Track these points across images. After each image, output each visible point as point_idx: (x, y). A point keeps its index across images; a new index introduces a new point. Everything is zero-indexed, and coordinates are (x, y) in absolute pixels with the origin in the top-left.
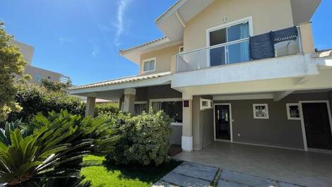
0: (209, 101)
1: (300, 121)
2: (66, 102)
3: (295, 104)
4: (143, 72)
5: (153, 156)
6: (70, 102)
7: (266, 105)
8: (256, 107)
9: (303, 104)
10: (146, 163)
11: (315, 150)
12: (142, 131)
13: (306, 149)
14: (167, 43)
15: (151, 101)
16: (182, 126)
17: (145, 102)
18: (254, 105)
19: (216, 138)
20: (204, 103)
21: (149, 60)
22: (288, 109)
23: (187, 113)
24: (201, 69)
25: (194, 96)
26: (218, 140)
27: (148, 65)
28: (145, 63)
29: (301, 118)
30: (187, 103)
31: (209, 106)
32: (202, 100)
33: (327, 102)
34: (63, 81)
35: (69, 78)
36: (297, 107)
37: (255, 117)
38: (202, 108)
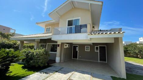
0: (67, 45)
1: (98, 52)
2: (10, 43)
3: (97, 47)
4: (46, 32)
5: (39, 63)
6: (12, 43)
7: (89, 46)
8: (86, 47)
9: (100, 47)
10: (37, 66)
11: (101, 62)
12: (36, 55)
13: (99, 61)
14: (54, 22)
15: (47, 44)
16: (56, 54)
17: (45, 44)
18: (86, 46)
19: (73, 58)
20: (66, 45)
21: (49, 27)
22: (95, 48)
23: (59, 49)
24: (62, 34)
25: (62, 43)
26: (74, 59)
27: (48, 29)
28: (47, 28)
29: (99, 51)
30: (59, 45)
31: (67, 47)
32: (65, 44)
33: (106, 46)
34: (12, 32)
35: (15, 30)
36: (98, 47)
37: (86, 50)
38: (65, 47)
